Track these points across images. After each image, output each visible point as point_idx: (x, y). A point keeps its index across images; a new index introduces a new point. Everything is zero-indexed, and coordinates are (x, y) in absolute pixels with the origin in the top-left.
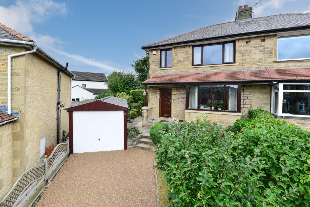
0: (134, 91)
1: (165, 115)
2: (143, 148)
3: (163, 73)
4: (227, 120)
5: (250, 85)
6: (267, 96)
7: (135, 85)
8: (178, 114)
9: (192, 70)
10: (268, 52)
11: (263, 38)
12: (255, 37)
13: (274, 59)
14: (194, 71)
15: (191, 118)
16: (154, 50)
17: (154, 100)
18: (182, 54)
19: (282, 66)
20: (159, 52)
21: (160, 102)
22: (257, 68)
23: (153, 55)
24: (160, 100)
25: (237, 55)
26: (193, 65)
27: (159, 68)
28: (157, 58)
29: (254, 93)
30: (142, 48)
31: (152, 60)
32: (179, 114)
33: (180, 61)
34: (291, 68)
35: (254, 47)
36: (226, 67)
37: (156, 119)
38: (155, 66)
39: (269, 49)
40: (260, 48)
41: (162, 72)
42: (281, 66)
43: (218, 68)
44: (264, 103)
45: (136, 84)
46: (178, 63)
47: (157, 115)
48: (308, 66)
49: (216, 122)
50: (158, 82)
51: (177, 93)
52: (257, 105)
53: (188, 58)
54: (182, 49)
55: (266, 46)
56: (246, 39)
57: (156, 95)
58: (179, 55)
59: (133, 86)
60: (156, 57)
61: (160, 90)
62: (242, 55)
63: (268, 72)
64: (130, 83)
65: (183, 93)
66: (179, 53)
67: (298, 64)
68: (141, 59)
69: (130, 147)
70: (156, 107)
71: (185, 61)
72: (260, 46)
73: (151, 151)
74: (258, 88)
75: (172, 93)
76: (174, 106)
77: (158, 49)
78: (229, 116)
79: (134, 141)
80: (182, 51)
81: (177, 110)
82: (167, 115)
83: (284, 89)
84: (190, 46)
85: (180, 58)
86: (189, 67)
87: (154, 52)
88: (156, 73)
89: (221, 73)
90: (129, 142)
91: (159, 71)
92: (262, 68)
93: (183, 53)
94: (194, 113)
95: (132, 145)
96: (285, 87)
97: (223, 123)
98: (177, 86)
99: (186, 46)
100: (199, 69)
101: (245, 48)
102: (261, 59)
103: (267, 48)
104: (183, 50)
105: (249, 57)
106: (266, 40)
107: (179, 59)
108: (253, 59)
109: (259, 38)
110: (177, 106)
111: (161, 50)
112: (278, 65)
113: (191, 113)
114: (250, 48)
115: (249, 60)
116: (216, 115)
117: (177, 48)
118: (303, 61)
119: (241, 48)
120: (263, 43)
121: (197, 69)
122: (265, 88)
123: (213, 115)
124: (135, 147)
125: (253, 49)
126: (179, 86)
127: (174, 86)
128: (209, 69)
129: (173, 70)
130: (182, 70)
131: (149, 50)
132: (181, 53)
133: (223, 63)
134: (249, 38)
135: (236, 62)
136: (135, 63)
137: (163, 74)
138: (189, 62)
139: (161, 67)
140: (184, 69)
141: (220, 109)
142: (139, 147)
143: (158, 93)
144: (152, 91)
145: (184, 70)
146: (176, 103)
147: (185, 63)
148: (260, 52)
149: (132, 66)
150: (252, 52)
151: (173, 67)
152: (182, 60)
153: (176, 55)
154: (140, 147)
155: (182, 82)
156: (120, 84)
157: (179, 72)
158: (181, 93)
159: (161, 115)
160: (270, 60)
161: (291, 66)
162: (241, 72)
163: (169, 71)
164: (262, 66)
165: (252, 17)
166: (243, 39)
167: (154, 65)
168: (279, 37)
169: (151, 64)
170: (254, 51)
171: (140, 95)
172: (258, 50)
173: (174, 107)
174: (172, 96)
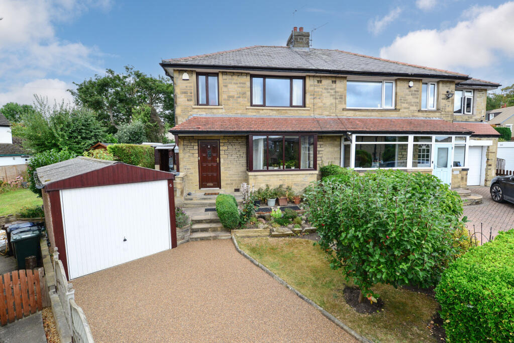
0: (116, 147)
1: (208, 185)
2: (202, 239)
3: (204, 113)
4: (303, 181)
5: (321, 136)
6: (337, 149)
7: (95, 135)
8: (231, 180)
9: (252, 112)
10: (338, 97)
11: (334, 80)
12: (326, 77)
13: (344, 106)
14: (255, 114)
15: (258, 183)
16: (185, 71)
17: (190, 160)
18: (235, 86)
19: (351, 115)
20: (194, 76)
21: (199, 163)
22: (328, 115)
23: (183, 80)
24: (199, 160)
25: (308, 96)
26: (252, 105)
27: (195, 105)
28: (191, 87)
29: (325, 146)
30: (161, 64)
31: (182, 89)
32: (234, 180)
33: (233, 97)
34: (359, 118)
35: (325, 89)
36: (296, 112)
37: (194, 192)
38: (188, 100)
39: (339, 94)
40: (331, 91)
41: (202, 113)
42: (349, 115)
43: (286, 113)
44: (335, 158)
45: (97, 133)
46: (228, 100)
47: (196, 185)
48: (371, 116)
49: (290, 185)
50: (202, 128)
51: (229, 147)
52: (328, 161)
53: (245, 93)
54: (235, 77)
55: (337, 90)
56: (317, 76)
57: (193, 152)
58: (230, 86)
59: (92, 136)
60: (189, 85)
61: (198, 143)
62: (313, 97)
63: (340, 121)
64: (83, 131)
65: (239, 147)
66: (231, 83)
67: (364, 113)
68: (94, 80)
69: (180, 242)
70: (193, 172)
71: (239, 97)
72: (331, 89)
73: (219, 239)
74: (329, 139)
75: (221, 148)
76: (225, 168)
77: (192, 71)
78: (304, 176)
79: (187, 231)
80: (235, 81)
81: (230, 175)
82: (212, 184)
83: (357, 141)
84: (247, 74)
85: (233, 91)
86: (248, 107)
87: (185, 76)
88: (190, 113)
89: (292, 120)
90: (179, 234)
91: (196, 110)
92: (333, 116)
93: (237, 84)
94: (261, 176)
95: (183, 239)
96: (358, 139)
97: (298, 186)
98: (229, 136)
99: (242, 73)
100: (261, 112)
101: (317, 89)
102: (332, 104)
103: (338, 92)
104: (237, 80)
105: (320, 101)
106: (337, 82)
107: (231, 94)
108: (324, 104)
109: (330, 78)
110: (229, 168)
111: (198, 74)
112: (347, 114)
113: (257, 177)
114: (321, 90)
115: (320, 104)
116: (290, 176)
117: (226, 75)
118: (367, 110)
119: (312, 88)
120: (334, 85)
121: (259, 112)
122: (336, 140)
123: (286, 176)
124: (188, 241)
125: (324, 91)
126: (232, 136)
127: (224, 136)
128: (275, 112)
129: (221, 111)
130: (235, 111)
131: (174, 70)
132: (234, 84)
133: (291, 106)
134: (320, 77)
135: (307, 105)
136: (78, 87)
137: (204, 116)
138: (246, 99)
139: (198, 104)
140: (239, 110)
141: (293, 168)
142: (196, 239)
143: (196, 147)
144: (183, 145)
145: (239, 112)
146: (228, 163)
147: (240, 100)
148: (331, 95)
149: (71, 93)
150: (324, 95)
151: (222, 105)
152: (236, 96)
153: (226, 86)
154: (198, 238)
155: (243, 130)
156: (60, 133)
157: (232, 115)
158: (235, 147)
159: (202, 185)
160: (340, 107)
161: (359, 115)
162: (313, 119)
163: (215, 111)
164: (333, 113)
165: (309, 46)
166: (314, 76)
167: (186, 99)
168: (348, 81)
169: (178, 96)
170: (325, 94)
171: (132, 155)
172: (329, 94)
173: (226, 170)
174: (222, 152)
